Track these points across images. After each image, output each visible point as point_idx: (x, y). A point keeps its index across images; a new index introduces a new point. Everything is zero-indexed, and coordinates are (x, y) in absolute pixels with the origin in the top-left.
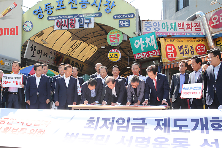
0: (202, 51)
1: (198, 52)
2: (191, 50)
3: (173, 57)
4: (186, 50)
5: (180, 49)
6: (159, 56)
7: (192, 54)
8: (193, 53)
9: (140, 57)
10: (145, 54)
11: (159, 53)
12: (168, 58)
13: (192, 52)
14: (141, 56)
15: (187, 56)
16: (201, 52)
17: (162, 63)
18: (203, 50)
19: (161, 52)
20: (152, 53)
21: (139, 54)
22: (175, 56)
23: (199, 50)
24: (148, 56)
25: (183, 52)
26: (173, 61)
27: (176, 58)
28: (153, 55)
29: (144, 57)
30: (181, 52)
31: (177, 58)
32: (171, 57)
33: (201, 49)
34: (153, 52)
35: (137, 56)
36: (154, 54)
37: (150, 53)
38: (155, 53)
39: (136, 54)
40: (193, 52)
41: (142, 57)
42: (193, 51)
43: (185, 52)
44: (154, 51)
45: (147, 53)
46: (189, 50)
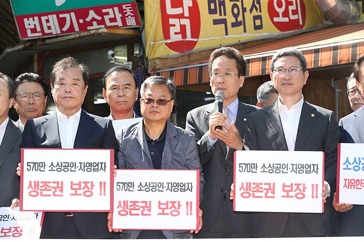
0: (293, 17)
1: (276, 19)
2: (251, 11)
3: (189, 38)
4: (236, 11)
5: (212, 5)
6: (131, 32)
7: (257, 28)
8: (258, 22)
9: (46, 31)
10: (70, 18)
11: (135, 16)
12: (168, 41)
13: (255, 18)
14: (49, 28)
15: (237, 35)
16: (286, 20)
17: (143, 58)
18: (295, 12)
19: (142, 13)
20: (102, 15)
21: (44, 19)
22: (196, 33)
23: (280, 11)
24: (83, 27)
25: (223, 17)
26: (189, 55)
27: (200, 40)
28: (108, 24)
29: (65, 29)
30: (217, 16)
31: (203, 43)
32: (179, 38)
33: (287, 9)
34: (108, 14)
35: (29, 23)
36: (111, 20)
37: (92, 14)
38: (119, 16)
39: (28, 17)
40: (260, 17)
41: (55, 30)
42: (258, 14)
43: (231, 19)
44: (112, 7)
45: (81, 13)
46: (244, 10)
